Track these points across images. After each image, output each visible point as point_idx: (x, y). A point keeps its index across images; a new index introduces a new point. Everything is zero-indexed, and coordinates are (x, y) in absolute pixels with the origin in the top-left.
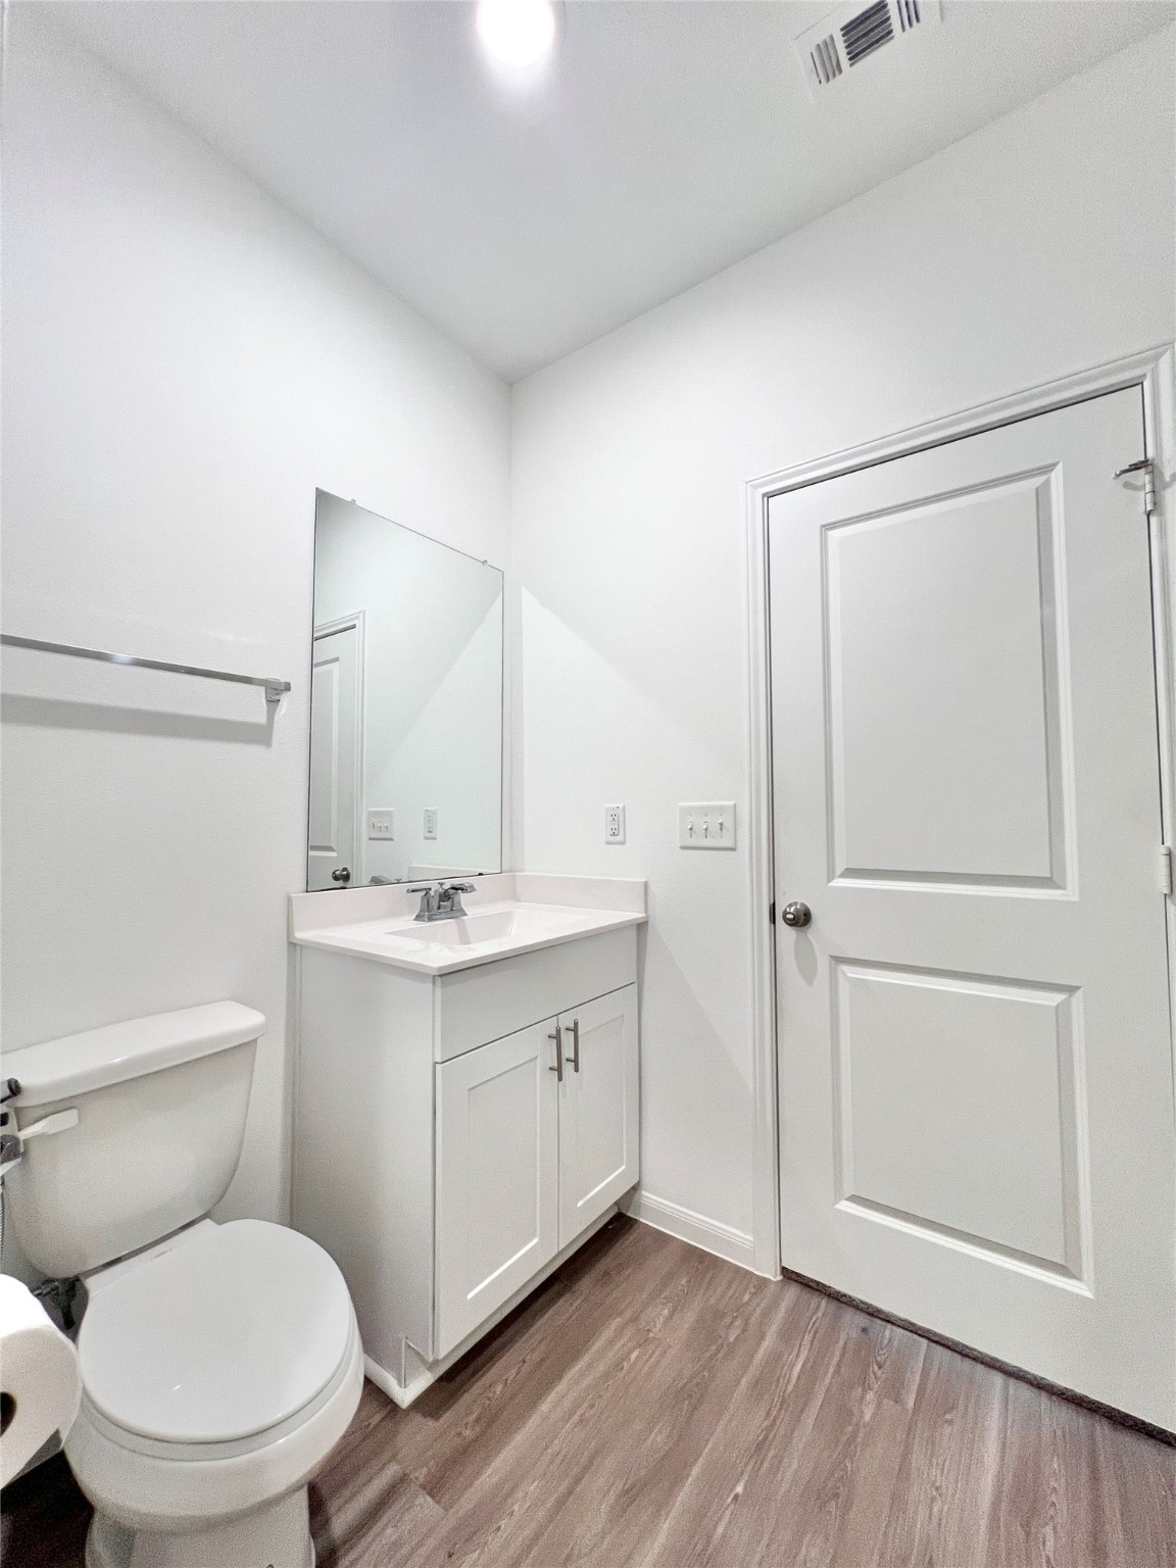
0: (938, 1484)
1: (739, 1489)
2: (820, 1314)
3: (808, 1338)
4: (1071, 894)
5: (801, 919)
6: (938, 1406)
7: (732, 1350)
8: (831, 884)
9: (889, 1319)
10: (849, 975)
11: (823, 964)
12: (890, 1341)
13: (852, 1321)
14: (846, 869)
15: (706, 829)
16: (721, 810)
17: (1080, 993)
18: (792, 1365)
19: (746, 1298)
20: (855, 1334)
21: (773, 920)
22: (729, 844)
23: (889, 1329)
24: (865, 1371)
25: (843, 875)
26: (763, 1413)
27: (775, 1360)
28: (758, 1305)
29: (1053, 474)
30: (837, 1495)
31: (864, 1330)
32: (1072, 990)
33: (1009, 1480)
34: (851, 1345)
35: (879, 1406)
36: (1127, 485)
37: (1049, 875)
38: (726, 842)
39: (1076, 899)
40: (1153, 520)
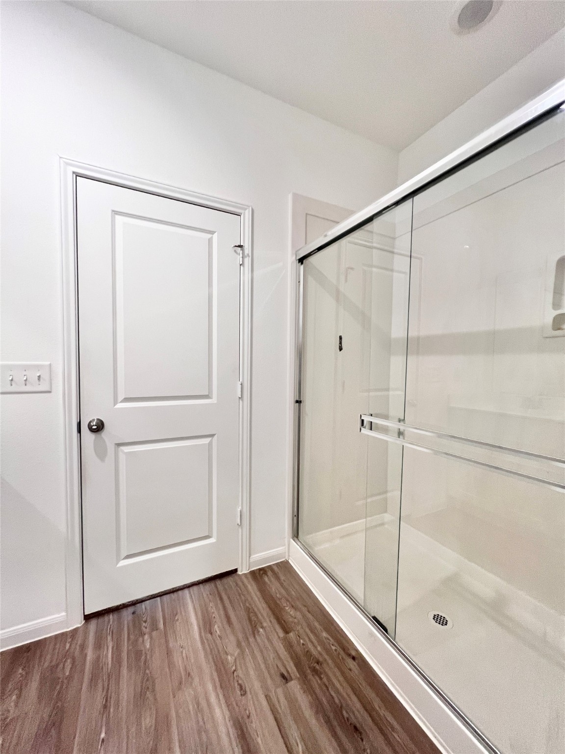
0: (182, 645)
1: (103, 735)
2: (111, 623)
3: (109, 638)
4: (214, 400)
5: (98, 428)
6: (171, 619)
7: (70, 678)
8: (115, 407)
9: (141, 601)
10: (125, 451)
11: (111, 448)
12: (146, 608)
13: (127, 614)
14: (125, 398)
15: (26, 380)
16: (38, 367)
17: (216, 437)
18: (107, 656)
19: (68, 646)
20: (130, 617)
21: (79, 431)
22: (47, 388)
23: (143, 605)
24: (140, 629)
25: (123, 401)
26: (100, 690)
27: (97, 661)
28: (77, 644)
29: (214, 235)
30: (148, 688)
31: (134, 613)
32: (212, 436)
33: (201, 621)
34: (131, 624)
35: (151, 638)
36: (235, 251)
37: (207, 394)
38: (44, 387)
39: (216, 402)
40: (242, 267)
